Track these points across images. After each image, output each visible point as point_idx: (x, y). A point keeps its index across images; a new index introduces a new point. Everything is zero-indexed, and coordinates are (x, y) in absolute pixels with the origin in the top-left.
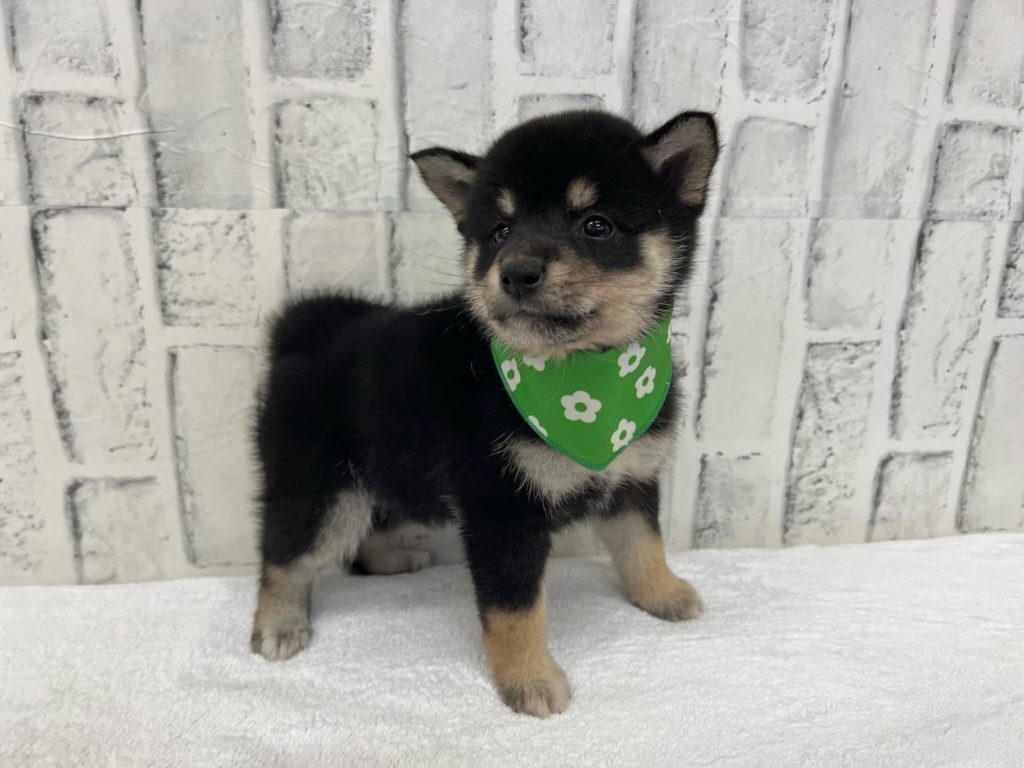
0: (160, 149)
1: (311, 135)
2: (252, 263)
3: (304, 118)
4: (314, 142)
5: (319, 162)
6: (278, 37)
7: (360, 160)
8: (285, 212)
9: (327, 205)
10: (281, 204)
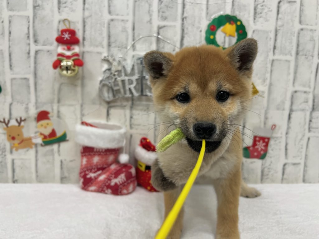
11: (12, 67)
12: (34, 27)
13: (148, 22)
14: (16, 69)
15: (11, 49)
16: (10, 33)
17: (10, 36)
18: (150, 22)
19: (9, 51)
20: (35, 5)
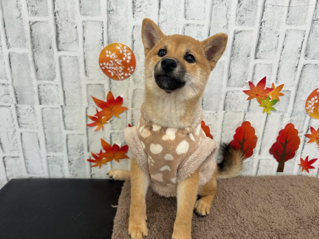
0: (204, 100)
1: (232, 98)
2: (217, 121)
3: (232, 94)
4: (233, 99)
5: (233, 102)
6: (229, 80)
7: (241, 102)
8: (225, 111)
9: (233, 110)
10: (224, 110)
11: (87, 74)
12: (108, 32)
13: (224, 27)
14: (91, 76)
15: (85, 54)
16: (84, 39)
17: (84, 42)
18: (227, 26)
19: (84, 57)
20: (109, 9)
